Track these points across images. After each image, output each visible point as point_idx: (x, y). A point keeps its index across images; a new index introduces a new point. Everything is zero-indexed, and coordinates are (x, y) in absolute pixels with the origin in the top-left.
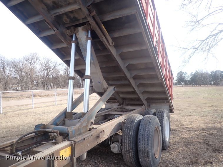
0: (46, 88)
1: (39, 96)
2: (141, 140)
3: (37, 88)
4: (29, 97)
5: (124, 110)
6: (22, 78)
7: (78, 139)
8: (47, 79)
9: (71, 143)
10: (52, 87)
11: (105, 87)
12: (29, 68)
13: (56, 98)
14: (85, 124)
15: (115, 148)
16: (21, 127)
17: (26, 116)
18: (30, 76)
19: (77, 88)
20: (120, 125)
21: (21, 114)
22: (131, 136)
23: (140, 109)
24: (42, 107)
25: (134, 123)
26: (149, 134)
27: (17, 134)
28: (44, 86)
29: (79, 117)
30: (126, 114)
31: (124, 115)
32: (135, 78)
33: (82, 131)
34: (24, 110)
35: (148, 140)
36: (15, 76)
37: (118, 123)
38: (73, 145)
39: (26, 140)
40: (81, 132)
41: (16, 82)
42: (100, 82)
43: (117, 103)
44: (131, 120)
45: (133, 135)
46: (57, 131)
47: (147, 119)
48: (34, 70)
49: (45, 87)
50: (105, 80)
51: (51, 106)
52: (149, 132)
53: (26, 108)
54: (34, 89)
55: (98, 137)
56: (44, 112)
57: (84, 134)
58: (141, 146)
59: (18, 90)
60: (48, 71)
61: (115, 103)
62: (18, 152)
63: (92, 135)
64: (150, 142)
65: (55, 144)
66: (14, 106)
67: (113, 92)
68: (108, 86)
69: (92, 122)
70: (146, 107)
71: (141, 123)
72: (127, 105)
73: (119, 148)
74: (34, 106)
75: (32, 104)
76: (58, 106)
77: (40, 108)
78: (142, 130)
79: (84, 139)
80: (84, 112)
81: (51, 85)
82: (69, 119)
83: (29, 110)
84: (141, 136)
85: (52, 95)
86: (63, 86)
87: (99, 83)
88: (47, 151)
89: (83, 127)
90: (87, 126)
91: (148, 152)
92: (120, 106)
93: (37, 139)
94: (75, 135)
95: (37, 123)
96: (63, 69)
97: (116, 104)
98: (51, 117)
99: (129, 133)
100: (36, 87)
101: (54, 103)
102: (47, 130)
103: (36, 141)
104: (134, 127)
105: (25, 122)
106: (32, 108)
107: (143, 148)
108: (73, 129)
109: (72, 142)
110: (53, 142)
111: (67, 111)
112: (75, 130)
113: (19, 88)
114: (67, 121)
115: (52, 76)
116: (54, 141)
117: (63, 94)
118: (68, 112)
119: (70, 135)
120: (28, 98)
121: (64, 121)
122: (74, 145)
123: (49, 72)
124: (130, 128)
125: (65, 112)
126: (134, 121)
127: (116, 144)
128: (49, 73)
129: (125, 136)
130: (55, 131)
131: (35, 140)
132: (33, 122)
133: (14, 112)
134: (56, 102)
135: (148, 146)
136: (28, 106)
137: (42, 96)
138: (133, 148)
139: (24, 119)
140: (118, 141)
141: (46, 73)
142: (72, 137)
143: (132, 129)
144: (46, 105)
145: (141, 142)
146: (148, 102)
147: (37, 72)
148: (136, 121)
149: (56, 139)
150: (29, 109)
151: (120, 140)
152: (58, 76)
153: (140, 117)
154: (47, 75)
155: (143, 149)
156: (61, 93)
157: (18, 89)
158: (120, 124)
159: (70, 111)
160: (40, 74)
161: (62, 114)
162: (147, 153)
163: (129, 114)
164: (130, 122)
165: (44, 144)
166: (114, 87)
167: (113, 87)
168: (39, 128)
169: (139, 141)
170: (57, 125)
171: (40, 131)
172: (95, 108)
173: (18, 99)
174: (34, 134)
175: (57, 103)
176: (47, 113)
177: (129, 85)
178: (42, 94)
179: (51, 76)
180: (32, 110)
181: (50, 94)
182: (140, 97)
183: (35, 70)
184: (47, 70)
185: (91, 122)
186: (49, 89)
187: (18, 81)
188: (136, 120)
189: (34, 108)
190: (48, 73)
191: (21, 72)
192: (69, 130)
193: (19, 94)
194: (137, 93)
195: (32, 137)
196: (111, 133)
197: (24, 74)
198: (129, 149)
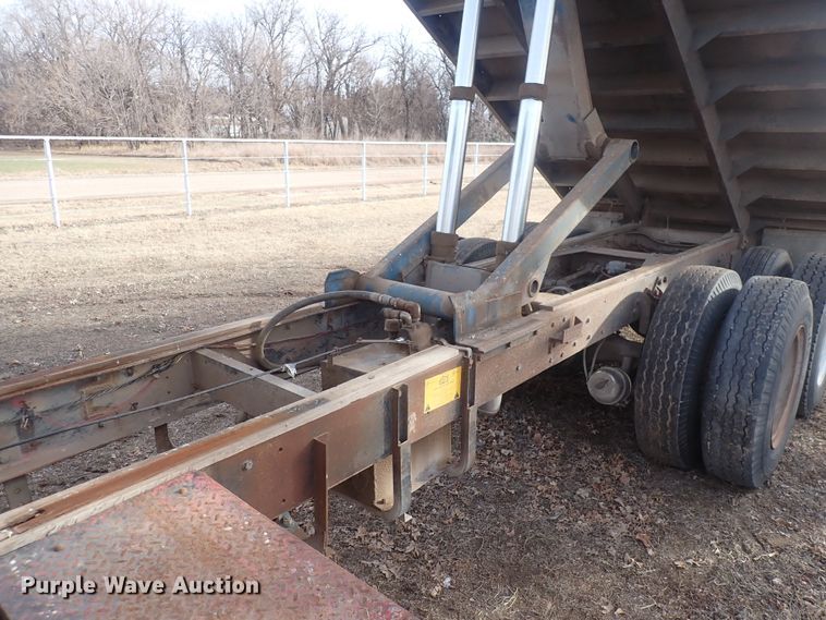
0: (325, 135)
1: (302, 161)
2: (728, 374)
3: (294, 130)
4: (269, 164)
5: (641, 241)
6: (243, 91)
7: (488, 342)
8: (328, 98)
9: (461, 355)
10: (347, 130)
11: (594, 142)
12: (265, 54)
13: (365, 175)
14: (509, 289)
15: (605, 386)
16: (255, 270)
17: (268, 233)
18: (272, 86)
19: (437, 140)
20: (638, 303)
21: (252, 224)
22: (683, 351)
23: (718, 244)
24: (316, 204)
25: (701, 303)
26: (768, 356)
27: (246, 291)
28: (318, 124)
29: (468, 255)
30: (665, 262)
31: (652, 264)
32: (725, 106)
33: (500, 314)
34: (257, 208)
35: (759, 376)
36: (220, 83)
37: (628, 293)
38: (471, 362)
39: (297, 321)
40: (494, 316)
41: (226, 106)
42: (575, 116)
43: (613, 211)
44: (690, 287)
45: (692, 351)
46: (411, 303)
47: (766, 292)
48: (282, 60)
49: (323, 130)
50: (595, 110)
51: (344, 201)
52: (771, 348)
53: (266, 203)
54: (284, 136)
55: (555, 341)
56: (325, 221)
57: (508, 327)
58: (725, 394)
59: (232, 135)
60: (334, 69)
61: (606, 211)
62: (287, 365)
63: (535, 333)
64: (766, 386)
65: (408, 350)
66: (228, 192)
67: (627, 163)
68: (606, 136)
69: (536, 283)
70: (745, 239)
71: (736, 306)
72: (659, 222)
73: (622, 388)
74: (291, 197)
75: (284, 191)
76: (373, 203)
77: (311, 207)
78: (735, 335)
79: (508, 345)
80: (505, 240)
81: (341, 122)
82: (444, 262)
83: (278, 211)
84: (729, 358)
85: (348, 162)
86: (385, 129)
87: (570, 123)
88: (384, 376)
89: (506, 298)
90: (516, 297)
91: (750, 423)
92: (629, 225)
93: (330, 320)
94: (474, 325)
95: (305, 259)
96: (386, 60)
97: (609, 214)
98: (348, 241)
99: (677, 339)
100: (292, 127)
101: (357, 193)
102: (373, 295)
103: (329, 326)
104: (702, 318)
105: (265, 251)
106: (284, 206)
107: (730, 404)
108: (471, 302)
109: (466, 353)
110: (397, 344)
111: (438, 230)
112: (478, 308)
113: (235, 129)
114: (438, 269)
115: (347, 86)
116: (401, 340)
117: (383, 160)
118: (441, 233)
119: (459, 325)
120: (266, 168)
121: (425, 268)
122: (474, 364)
123: (337, 70)
124: (684, 320)
125: (430, 233)
126: (705, 296)
127: (614, 374)
128: (338, 75)
129: (655, 348)
130: (402, 302)
131: (324, 322)
132: (293, 255)
133: (229, 214)
134: (365, 190)
135: (756, 401)
136: (271, 195)
137: (311, 164)
138: (683, 397)
139: (263, 241)
140: (619, 365)
141: (324, 74)
142: (466, 334)
143: (690, 326)
144: (328, 198)
145: (727, 381)
146: (753, 217)
147: (295, 70)
148: (712, 294)
149: (411, 334)
150: (276, 206)
151: (626, 361)
152: (367, 89)
153: (728, 280)
154: (329, 82)
155: (731, 410)
156: (379, 155)
157: (231, 131)
158: (638, 300)
159: (447, 230)
160: (304, 76)
161: (419, 241)
162: (744, 424)
163: (674, 262)
164: (684, 295)
165: (366, 348)
166: (635, 143)
167: (631, 142)
168: (341, 285)
169: (717, 375)
170: (399, 277)
171: (347, 296)
172: (551, 227)
173: (236, 169)
174: (323, 304)
175: (367, 192)
176: (336, 225)
177: (697, 138)
178: (315, 156)
179: (344, 90)
180: (287, 211)
181: (339, 157)
182: (729, 193)
183: (286, 60)
184: (329, 62)
185: (531, 281)
186: (333, 138)
187: (230, 104)
188: (714, 289)
189: (292, 205)
190: (332, 75)
191: (241, 68)
192: (456, 306)
193: (238, 153)
194: (719, 174)
195: (316, 312)
196: (600, 332)
197: (249, 76)
198: (665, 399)
